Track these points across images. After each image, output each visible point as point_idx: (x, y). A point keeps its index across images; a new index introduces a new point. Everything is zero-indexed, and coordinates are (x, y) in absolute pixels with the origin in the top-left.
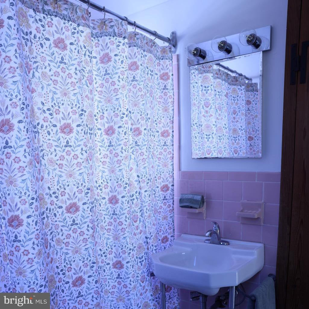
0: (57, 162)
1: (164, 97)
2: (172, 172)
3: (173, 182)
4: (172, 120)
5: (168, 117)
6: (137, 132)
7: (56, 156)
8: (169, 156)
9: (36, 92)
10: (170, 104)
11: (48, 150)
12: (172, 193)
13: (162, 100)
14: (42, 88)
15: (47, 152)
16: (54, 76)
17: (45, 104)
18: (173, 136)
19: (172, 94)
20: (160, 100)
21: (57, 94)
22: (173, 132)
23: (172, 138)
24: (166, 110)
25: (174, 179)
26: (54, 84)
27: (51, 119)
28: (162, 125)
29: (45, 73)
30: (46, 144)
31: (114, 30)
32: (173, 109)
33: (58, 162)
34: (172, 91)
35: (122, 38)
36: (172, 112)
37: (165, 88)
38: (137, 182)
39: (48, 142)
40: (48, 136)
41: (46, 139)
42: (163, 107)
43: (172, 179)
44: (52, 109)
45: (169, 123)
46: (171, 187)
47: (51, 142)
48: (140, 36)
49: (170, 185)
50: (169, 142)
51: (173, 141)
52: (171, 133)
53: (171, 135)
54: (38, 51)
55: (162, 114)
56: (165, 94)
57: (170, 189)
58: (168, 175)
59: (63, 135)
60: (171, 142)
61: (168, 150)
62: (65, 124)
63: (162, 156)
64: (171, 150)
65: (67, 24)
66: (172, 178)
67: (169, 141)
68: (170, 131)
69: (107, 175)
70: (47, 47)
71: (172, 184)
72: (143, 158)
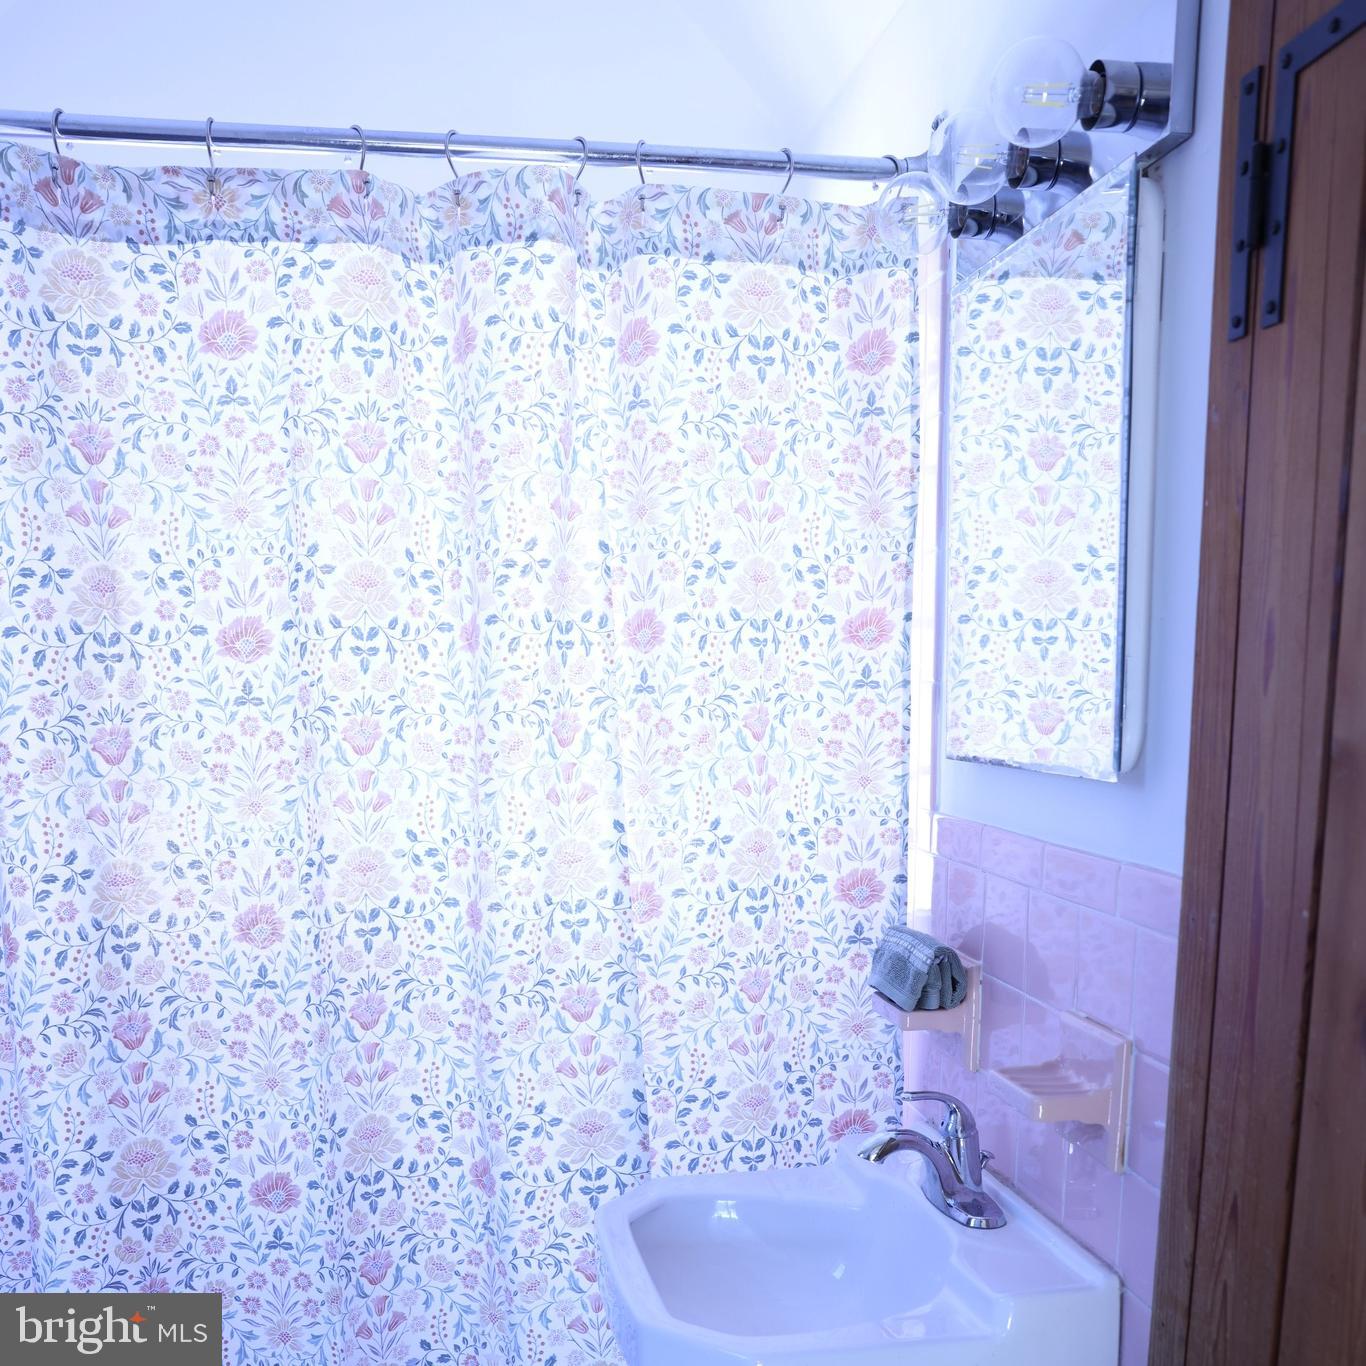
0: (205, 758)
1: (866, 450)
2: (899, 814)
3: (903, 863)
4: (903, 559)
5: (884, 548)
6: (646, 631)
7: (201, 736)
8: (886, 736)
9: (129, 518)
10: (891, 481)
11: (173, 715)
12: (894, 913)
13: (858, 470)
14: (154, 502)
15: (171, 724)
16: (198, 453)
17: (164, 558)
18: (907, 638)
19: (905, 435)
20: (848, 468)
21: (209, 516)
22: (908, 617)
23: (901, 650)
24: (875, 515)
25: (906, 847)
26: (200, 484)
27: (186, 606)
28: (855, 584)
29: (168, 449)
30: (166, 695)
31: (492, 217)
32: (914, 507)
33: (210, 759)
34: (908, 419)
35: (522, 243)
36: (906, 522)
37: (872, 409)
38: (612, 851)
39: (175, 687)
40: (174, 666)
41: (169, 679)
42: (861, 503)
43: (897, 848)
44: (189, 571)
45: (890, 575)
46: (890, 887)
47: (184, 686)
48: (676, 197)
49: (887, 877)
50: (885, 671)
51: (906, 666)
52: (900, 623)
53: (897, 635)
54: (147, 377)
55: (858, 535)
56: (872, 439)
57: (887, 895)
58: (875, 828)
59: (229, 661)
60: (898, 669)
61: (881, 709)
62: (238, 621)
63: (848, 737)
64: (896, 708)
65: (258, 256)
66: (900, 841)
67: (888, 663)
68: (896, 616)
69: (467, 813)
70: (180, 358)
71: (897, 871)
72: (670, 748)
